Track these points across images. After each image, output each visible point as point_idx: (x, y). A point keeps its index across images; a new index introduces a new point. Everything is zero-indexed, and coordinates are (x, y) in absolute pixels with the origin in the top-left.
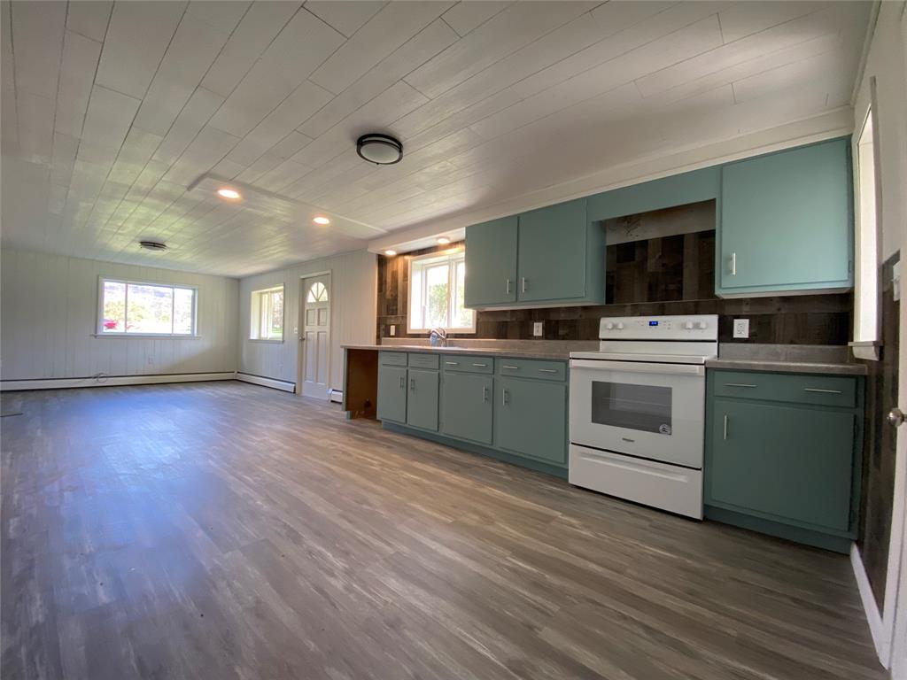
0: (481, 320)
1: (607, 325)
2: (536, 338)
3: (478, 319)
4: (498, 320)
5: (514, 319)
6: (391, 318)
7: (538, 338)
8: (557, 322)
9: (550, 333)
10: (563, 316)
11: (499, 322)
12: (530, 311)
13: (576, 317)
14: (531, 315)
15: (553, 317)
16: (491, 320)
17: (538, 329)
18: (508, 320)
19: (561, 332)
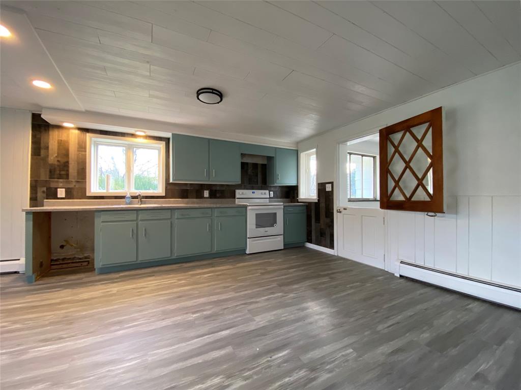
0: (168, 188)
1: (239, 193)
2: (205, 198)
3: (166, 187)
4: (182, 188)
5: (192, 188)
6: (53, 182)
7: (207, 198)
8: (216, 190)
9: (213, 195)
10: (218, 188)
11: (183, 190)
12: (202, 185)
13: (224, 189)
14: (202, 187)
15: (214, 188)
16: (177, 188)
17: (206, 194)
18: (189, 189)
19: (218, 195)
